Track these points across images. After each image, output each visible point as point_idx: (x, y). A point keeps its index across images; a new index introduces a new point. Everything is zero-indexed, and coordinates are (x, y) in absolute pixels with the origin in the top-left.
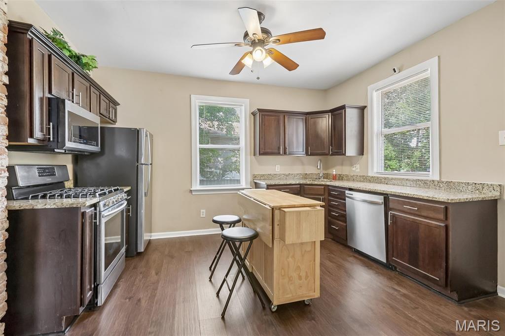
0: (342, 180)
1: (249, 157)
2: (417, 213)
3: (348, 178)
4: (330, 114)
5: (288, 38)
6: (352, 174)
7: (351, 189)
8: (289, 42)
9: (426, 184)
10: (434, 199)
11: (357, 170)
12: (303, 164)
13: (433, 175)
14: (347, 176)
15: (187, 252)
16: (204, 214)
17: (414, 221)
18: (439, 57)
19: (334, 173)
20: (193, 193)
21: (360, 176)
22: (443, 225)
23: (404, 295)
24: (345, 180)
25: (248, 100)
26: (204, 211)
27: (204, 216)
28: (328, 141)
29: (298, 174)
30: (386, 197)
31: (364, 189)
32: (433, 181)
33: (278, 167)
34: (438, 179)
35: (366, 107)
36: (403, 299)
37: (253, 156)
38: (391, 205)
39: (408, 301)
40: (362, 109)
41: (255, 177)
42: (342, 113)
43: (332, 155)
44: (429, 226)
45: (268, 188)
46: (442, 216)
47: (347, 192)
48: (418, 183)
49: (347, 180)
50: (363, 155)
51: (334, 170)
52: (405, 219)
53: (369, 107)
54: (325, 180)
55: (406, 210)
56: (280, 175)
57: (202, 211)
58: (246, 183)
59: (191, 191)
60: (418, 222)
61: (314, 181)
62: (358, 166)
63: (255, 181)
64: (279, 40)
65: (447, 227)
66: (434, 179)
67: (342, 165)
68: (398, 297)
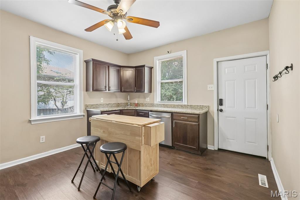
0: (139, 106)
1: (83, 92)
2: (187, 120)
3: (143, 105)
4: (135, 69)
5: (138, 20)
6: (145, 103)
7: (151, 111)
8: (138, 23)
9: (182, 106)
10: (194, 113)
11: (148, 100)
12: (116, 97)
13: (185, 102)
14: (142, 104)
15: (36, 176)
16: (44, 139)
17: (185, 124)
18: (187, 51)
19: (136, 102)
20: (32, 123)
21: (150, 104)
22: (197, 124)
23: (184, 159)
24: (141, 106)
25: (82, 51)
26: (44, 137)
27: (44, 141)
28: (133, 84)
29: (114, 104)
30: (172, 113)
31: (160, 111)
32: (185, 105)
33: (102, 99)
34: (187, 104)
35: (153, 67)
36: (185, 161)
37: (85, 92)
38: (174, 118)
39: (187, 161)
40: (151, 68)
41: (86, 106)
42: (143, 69)
43: (136, 92)
44: (191, 125)
45: (102, 114)
46: (197, 120)
47: (150, 113)
48: (178, 106)
49: (142, 106)
50: (151, 92)
51: (136, 101)
52: (181, 123)
53: (154, 67)
54: (132, 107)
55: (181, 119)
56: (103, 105)
57: (41, 137)
58: (80, 112)
59: (30, 121)
60: (187, 124)
61: (125, 107)
62: (148, 98)
63: (87, 109)
64: (132, 19)
65: (199, 125)
66: (185, 104)
67: (139, 98)
68: (183, 160)
